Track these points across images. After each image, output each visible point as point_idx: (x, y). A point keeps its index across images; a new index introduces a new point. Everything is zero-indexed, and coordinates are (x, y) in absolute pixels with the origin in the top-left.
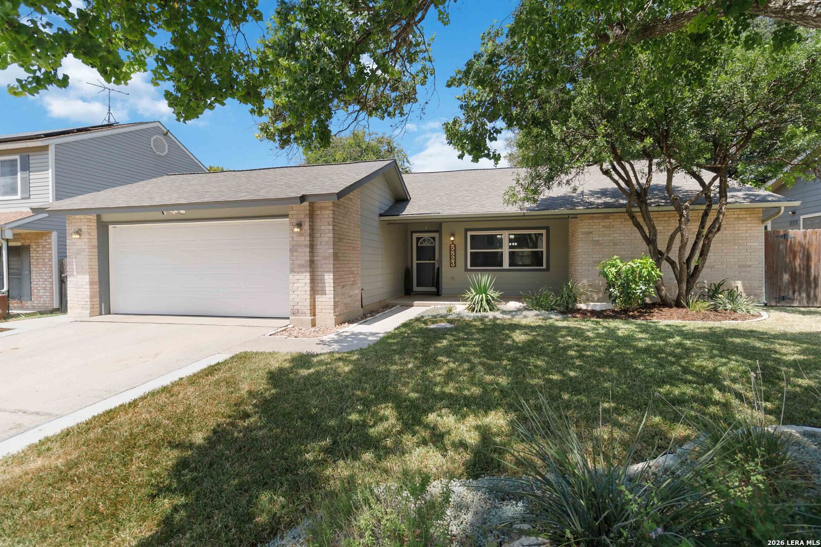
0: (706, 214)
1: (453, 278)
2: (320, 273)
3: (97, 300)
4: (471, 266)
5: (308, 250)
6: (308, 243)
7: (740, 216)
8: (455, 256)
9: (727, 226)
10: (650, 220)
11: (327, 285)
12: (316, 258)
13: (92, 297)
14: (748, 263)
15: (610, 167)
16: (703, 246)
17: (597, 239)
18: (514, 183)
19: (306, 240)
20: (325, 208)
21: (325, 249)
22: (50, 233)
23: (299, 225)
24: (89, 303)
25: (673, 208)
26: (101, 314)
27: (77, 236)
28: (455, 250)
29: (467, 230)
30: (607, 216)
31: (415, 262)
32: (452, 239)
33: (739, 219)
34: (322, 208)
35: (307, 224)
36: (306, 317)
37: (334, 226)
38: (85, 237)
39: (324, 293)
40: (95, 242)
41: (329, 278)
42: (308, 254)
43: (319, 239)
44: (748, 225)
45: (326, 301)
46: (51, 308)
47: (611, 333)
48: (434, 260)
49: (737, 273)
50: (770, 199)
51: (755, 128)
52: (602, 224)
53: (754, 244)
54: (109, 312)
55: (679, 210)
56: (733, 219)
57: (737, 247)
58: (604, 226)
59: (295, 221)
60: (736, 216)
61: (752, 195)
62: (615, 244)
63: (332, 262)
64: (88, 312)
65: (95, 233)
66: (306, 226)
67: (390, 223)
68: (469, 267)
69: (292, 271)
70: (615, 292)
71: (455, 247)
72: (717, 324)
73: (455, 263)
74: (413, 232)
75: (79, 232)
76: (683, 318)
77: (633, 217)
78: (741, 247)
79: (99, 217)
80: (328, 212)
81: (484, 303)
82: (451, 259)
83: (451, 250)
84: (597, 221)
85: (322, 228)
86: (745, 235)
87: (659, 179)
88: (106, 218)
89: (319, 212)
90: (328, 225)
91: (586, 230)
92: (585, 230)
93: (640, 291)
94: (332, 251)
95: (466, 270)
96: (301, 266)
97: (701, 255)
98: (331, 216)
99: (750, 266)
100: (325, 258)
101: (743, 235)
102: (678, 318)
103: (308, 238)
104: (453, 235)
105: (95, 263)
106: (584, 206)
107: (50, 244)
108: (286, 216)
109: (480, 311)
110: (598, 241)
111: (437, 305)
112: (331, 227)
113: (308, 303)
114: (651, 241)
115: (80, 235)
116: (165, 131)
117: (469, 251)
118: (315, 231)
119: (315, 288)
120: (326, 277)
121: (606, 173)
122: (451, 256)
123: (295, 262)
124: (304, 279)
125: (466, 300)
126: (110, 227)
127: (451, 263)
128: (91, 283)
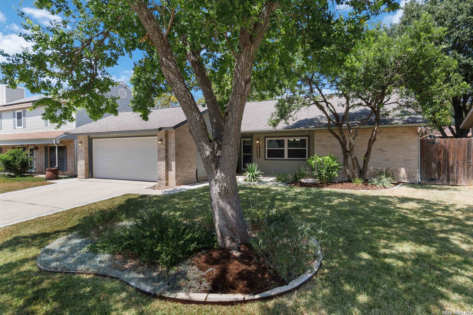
2: (169, 162)
3: (88, 171)
4: (268, 157)
5: (164, 151)
8: (259, 151)
9: (397, 136)
11: (172, 167)
12: (169, 155)
13: (86, 170)
14: (409, 158)
19: (164, 147)
20: (172, 132)
21: (172, 151)
22: (74, 140)
23: (161, 140)
24: (85, 173)
26: (89, 178)
27: (80, 144)
28: (259, 149)
29: (265, 137)
31: (242, 154)
32: (258, 142)
33: (404, 132)
36: (164, 182)
37: (175, 140)
38: (83, 144)
39: (171, 170)
40: (87, 147)
41: (173, 164)
42: (164, 153)
43: (169, 146)
44: (410, 136)
45: (172, 174)
46: (74, 175)
48: (250, 153)
49: (403, 164)
52: (327, 135)
53: (413, 147)
54: (92, 177)
56: (401, 133)
57: (403, 149)
59: (160, 138)
60: (402, 131)
62: (334, 146)
63: (175, 157)
64: (84, 177)
65: (87, 143)
66: (164, 141)
68: (267, 158)
69: (159, 161)
71: (259, 146)
73: (260, 155)
74: (241, 138)
75: (81, 142)
78: (405, 149)
79: (89, 136)
81: (255, 177)
82: (257, 153)
83: (257, 148)
84: (324, 134)
85: (171, 141)
86: (408, 142)
88: (91, 136)
91: (319, 139)
94: (175, 152)
95: (265, 159)
96: (162, 158)
97: (366, 154)
98: (174, 136)
99: (410, 160)
100: (172, 155)
101: (407, 142)
103: (165, 146)
104: (258, 140)
105: (87, 155)
107: (74, 145)
108: (156, 136)
110: (325, 145)
112: (174, 141)
113: (165, 175)
114: (343, 146)
115: (81, 143)
116: (125, 86)
117: (267, 149)
118: (168, 143)
119: (168, 168)
120: (172, 164)
122: (257, 151)
123: (160, 157)
124: (163, 164)
126: (93, 140)
127: (257, 156)
128: (86, 164)
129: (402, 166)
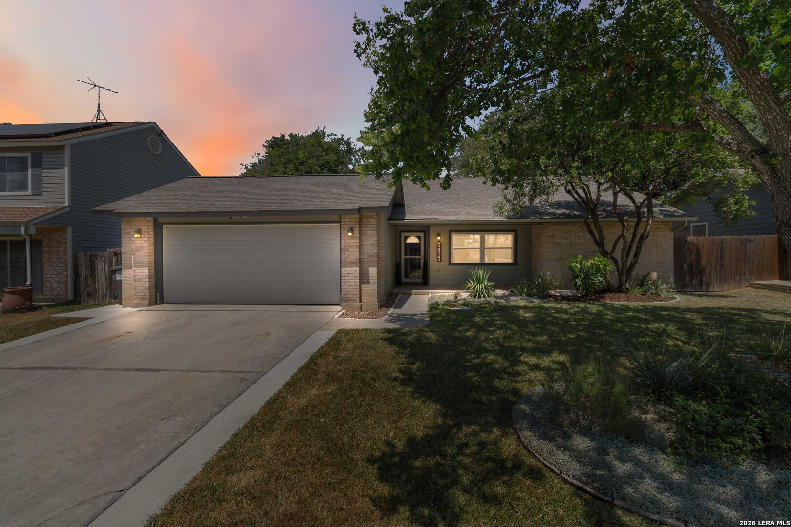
0: (637, 225)
1: (439, 271)
2: (366, 269)
3: (153, 291)
5: (358, 250)
6: (358, 244)
7: (658, 226)
8: (441, 252)
10: (599, 227)
11: (371, 278)
12: (362, 257)
13: (150, 289)
14: (663, 260)
15: (571, 188)
16: (637, 248)
17: (559, 241)
18: (503, 198)
19: (356, 242)
20: (371, 217)
21: (370, 249)
22: (65, 228)
23: (352, 230)
24: (148, 294)
25: (617, 219)
26: (156, 304)
27: (139, 236)
28: (441, 248)
29: (450, 232)
30: (565, 224)
31: (403, 257)
32: (439, 238)
34: (367, 217)
35: (357, 229)
36: (356, 304)
37: (377, 231)
38: (145, 236)
39: (369, 284)
40: (151, 241)
41: (374, 272)
42: (357, 253)
43: (365, 241)
44: (663, 233)
45: (371, 291)
47: (584, 311)
48: (420, 255)
49: (655, 268)
50: (676, 214)
51: (672, 168)
52: (562, 230)
53: (666, 247)
54: (162, 302)
55: (622, 222)
58: (563, 232)
59: (348, 227)
61: (665, 211)
63: (376, 259)
64: (147, 302)
65: (151, 233)
66: (357, 231)
67: (391, 225)
68: (452, 262)
69: (344, 267)
70: (579, 281)
71: (441, 245)
72: (647, 304)
73: (441, 258)
74: (401, 232)
75: (139, 232)
76: (627, 300)
77: (588, 226)
78: (658, 249)
79: (155, 219)
80: (373, 220)
81: (484, 291)
82: (437, 255)
83: (437, 248)
84: (558, 227)
85: (368, 232)
86: (661, 240)
87: (607, 196)
88: (161, 220)
89: (365, 220)
90: (373, 230)
91: (551, 234)
92: (549, 234)
93: (598, 281)
95: (450, 264)
96: (353, 263)
97: (635, 255)
98: (375, 223)
99: (664, 263)
100: (371, 257)
102: (624, 301)
103: (358, 241)
104: (440, 235)
105: (153, 259)
106: (549, 216)
109: (481, 297)
111: (433, 293)
112: (375, 232)
113: (357, 292)
114: (600, 244)
115: (140, 234)
117: (453, 248)
118: (363, 235)
119: (363, 280)
120: (370, 271)
121: (569, 192)
122: (437, 252)
123: (347, 259)
124: (355, 273)
125: (468, 289)
126: (164, 227)
127: (437, 258)
128: (150, 277)
129: (655, 271)
